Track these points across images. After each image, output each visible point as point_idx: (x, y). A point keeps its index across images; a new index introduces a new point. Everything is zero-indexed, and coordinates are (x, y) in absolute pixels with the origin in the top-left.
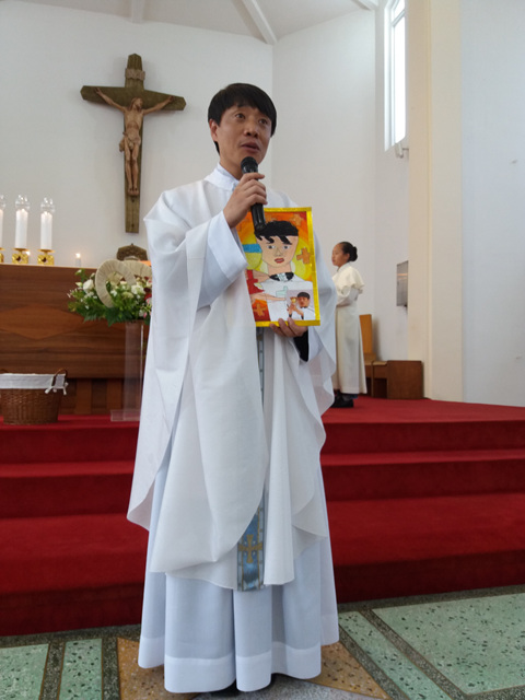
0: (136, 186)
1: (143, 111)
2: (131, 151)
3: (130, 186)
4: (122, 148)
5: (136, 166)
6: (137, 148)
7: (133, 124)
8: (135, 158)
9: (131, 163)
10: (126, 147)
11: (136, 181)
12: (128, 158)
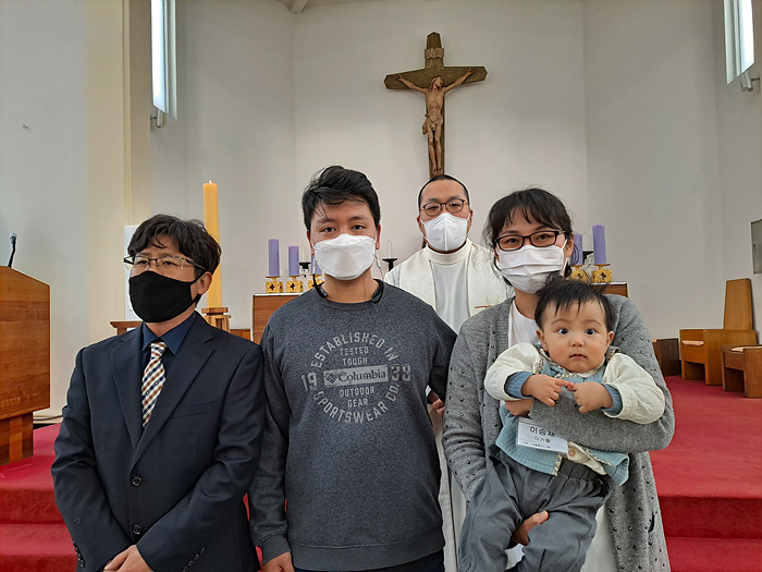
0: (439, 167)
1: (444, 89)
2: (434, 132)
3: (435, 167)
4: (425, 132)
5: (439, 147)
6: (439, 128)
7: (434, 104)
8: (437, 139)
9: (434, 143)
10: (429, 129)
11: (439, 162)
12: (431, 140)
